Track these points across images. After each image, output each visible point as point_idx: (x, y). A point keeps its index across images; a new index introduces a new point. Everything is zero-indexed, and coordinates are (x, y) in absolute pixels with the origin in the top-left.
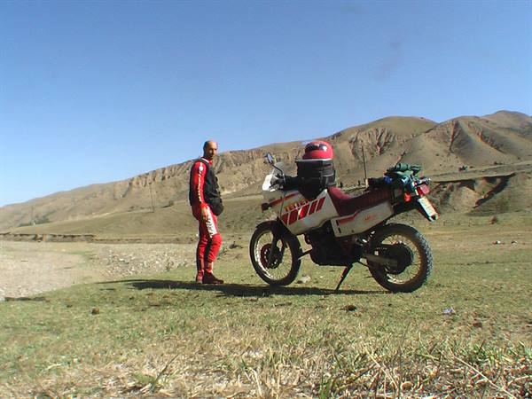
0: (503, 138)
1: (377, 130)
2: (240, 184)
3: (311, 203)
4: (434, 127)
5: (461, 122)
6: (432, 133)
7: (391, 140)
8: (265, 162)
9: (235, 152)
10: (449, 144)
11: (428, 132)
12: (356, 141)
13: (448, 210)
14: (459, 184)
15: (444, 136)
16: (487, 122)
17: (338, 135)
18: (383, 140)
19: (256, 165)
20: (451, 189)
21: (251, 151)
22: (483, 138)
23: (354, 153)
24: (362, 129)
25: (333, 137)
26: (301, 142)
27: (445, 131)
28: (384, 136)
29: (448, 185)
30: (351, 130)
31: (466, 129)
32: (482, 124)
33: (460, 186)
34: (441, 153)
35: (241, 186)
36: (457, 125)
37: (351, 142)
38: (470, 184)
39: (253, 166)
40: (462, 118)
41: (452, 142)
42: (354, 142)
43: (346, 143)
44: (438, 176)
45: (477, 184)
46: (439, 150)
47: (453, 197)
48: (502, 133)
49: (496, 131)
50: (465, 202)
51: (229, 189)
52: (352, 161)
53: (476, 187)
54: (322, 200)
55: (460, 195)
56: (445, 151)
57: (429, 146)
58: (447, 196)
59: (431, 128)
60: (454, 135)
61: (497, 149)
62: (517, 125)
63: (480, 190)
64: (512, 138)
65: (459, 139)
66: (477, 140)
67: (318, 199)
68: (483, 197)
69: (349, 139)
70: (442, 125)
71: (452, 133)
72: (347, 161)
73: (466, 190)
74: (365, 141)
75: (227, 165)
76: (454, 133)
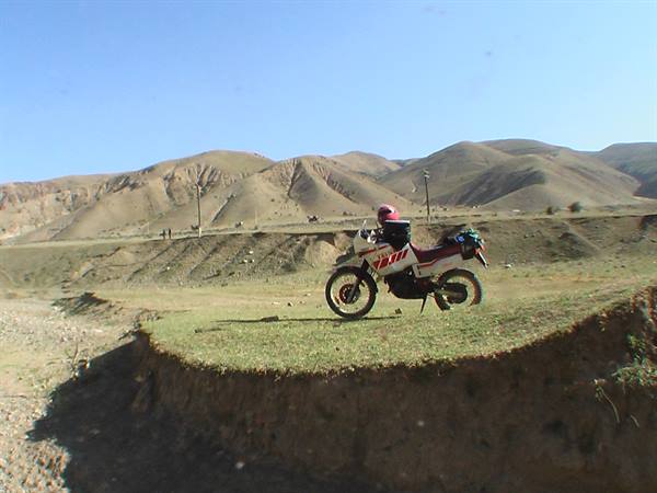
0: (356, 184)
1: (199, 166)
2: (25, 227)
3: (397, 253)
4: (271, 166)
5: (304, 162)
6: (268, 173)
7: (215, 179)
8: (57, 199)
9: (20, 183)
10: (288, 187)
11: (262, 172)
12: (173, 178)
13: (304, 266)
14: (316, 237)
15: (283, 179)
16: (335, 163)
17: (151, 169)
18: (206, 178)
19: (46, 203)
20: (307, 242)
21: (40, 184)
22: (331, 182)
23: (169, 193)
24: (180, 164)
25: (144, 172)
26: (103, 176)
27: (284, 173)
28: (207, 173)
29: (302, 238)
30: (166, 164)
31: (310, 171)
32: (330, 166)
33: (316, 240)
34: (277, 198)
35: (27, 229)
36: (299, 166)
37: (165, 179)
38: (329, 237)
39: (42, 204)
40: (307, 158)
41: (291, 186)
42: (170, 179)
43: (159, 180)
44: (283, 226)
45: (337, 238)
46: (273, 194)
47: (310, 253)
48: (354, 178)
49: (347, 176)
50: (324, 258)
51: (11, 232)
52: (166, 202)
53: (336, 242)
54: (406, 251)
55: (318, 250)
56: (283, 196)
57: (263, 189)
58: (302, 250)
59: (266, 167)
60: (294, 177)
61: (347, 197)
62: (372, 170)
63: (340, 245)
64: (367, 185)
65: (301, 182)
66: (322, 185)
67: (404, 249)
68: (345, 253)
69: (165, 174)
70: (280, 165)
71: (292, 175)
72: (161, 203)
73: (324, 245)
74: (183, 177)
75: (10, 200)
76: (295, 175)
